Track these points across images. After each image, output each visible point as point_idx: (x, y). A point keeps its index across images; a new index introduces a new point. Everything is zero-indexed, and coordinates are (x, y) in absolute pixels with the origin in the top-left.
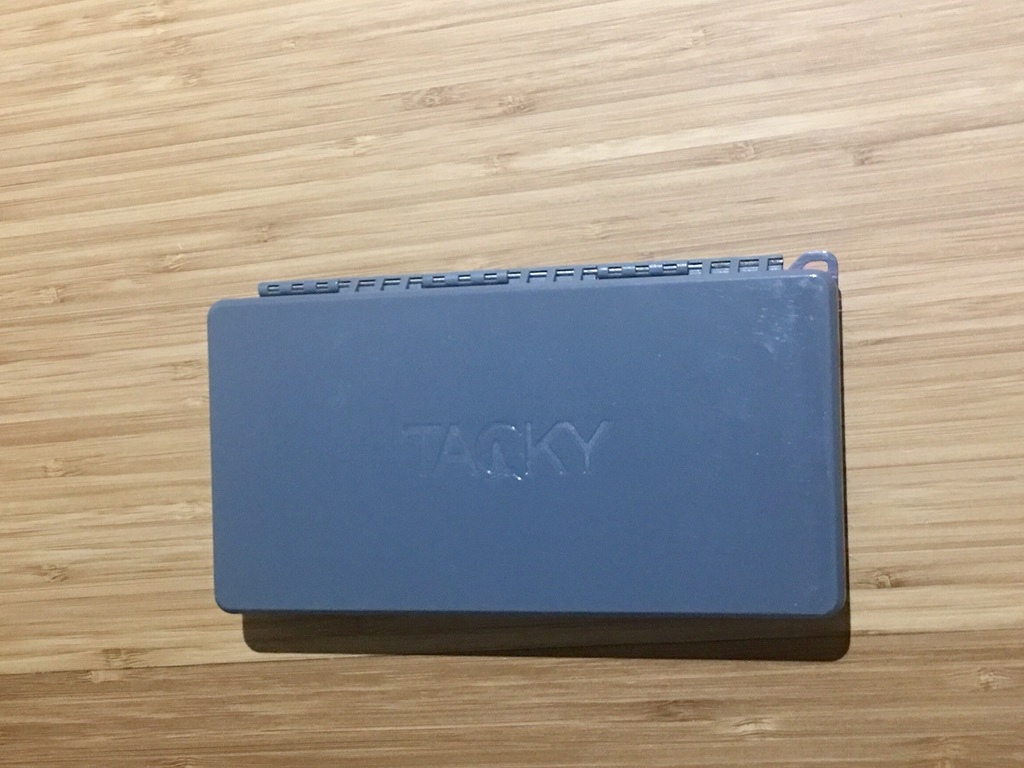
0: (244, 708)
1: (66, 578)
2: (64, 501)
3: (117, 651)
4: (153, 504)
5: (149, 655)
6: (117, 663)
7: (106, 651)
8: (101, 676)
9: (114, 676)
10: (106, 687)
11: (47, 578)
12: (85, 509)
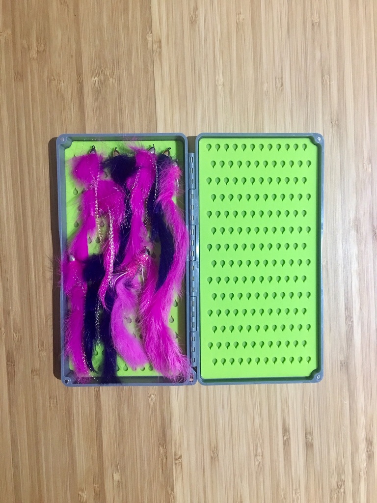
0: (137, 106)
1: (192, 23)
2: (225, 23)
3: (160, 47)
4: (223, 66)
5: (159, 62)
6: (155, 46)
7: (160, 42)
8: (150, 39)
9: (150, 45)
10: (145, 41)
11: (192, 13)
12: (222, 33)
